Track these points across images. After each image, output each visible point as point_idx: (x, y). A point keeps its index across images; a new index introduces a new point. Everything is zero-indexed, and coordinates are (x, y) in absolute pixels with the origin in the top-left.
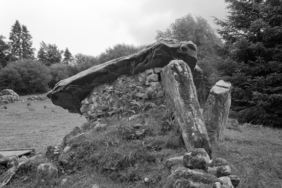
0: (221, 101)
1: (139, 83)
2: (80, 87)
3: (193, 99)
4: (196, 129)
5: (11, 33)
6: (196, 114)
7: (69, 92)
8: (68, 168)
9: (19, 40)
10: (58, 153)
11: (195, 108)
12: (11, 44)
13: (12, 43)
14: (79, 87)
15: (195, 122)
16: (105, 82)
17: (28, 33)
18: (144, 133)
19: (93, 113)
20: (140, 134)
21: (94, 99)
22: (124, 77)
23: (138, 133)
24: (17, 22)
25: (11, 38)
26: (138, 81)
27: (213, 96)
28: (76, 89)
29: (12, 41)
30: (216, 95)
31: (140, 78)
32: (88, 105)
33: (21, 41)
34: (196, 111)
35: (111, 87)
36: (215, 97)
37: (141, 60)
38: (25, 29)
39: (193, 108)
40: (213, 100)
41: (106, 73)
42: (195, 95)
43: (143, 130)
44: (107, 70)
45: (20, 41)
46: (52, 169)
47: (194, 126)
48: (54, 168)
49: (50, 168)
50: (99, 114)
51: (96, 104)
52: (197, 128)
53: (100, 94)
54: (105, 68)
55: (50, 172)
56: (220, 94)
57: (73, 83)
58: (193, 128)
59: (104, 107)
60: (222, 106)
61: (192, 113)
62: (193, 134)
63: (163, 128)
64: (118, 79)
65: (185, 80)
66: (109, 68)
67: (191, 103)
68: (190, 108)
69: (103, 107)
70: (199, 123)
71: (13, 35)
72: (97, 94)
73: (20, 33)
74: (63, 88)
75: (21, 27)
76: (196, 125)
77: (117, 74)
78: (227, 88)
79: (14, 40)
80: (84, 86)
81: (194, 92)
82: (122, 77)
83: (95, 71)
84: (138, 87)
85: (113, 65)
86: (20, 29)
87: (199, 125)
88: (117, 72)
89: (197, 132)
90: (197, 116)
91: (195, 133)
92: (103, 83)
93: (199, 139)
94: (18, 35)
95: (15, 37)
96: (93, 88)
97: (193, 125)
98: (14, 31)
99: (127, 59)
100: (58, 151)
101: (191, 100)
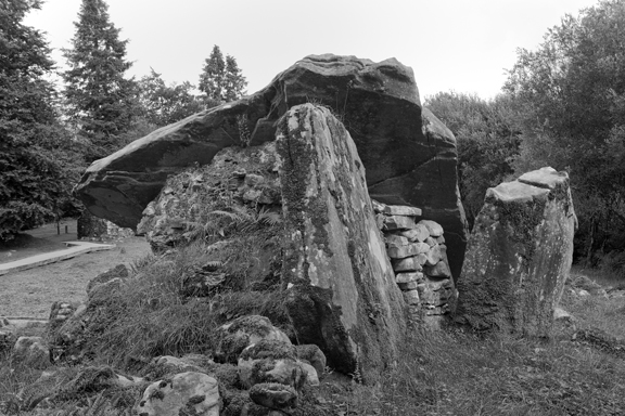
0: (516, 222)
1: (256, 167)
2: (134, 177)
3: (313, 199)
4: (300, 275)
5: (202, 76)
6: (312, 237)
7: (110, 185)
8: (72, 351)
9: (220, 90)
10: (63, 317)
11: (314, 221)
12: (201, 100)
13: (204, 97)
14: (130, 176)
15: (306, 256)
16: (189, 166)
17: (238, 74)
18: (223, 283)
19: (158, 235)
20: (214, 284)
21: (163, 203)
22: (228, 153)
23: (211, 281)
24: (216, 50)
25: (201, 88)
26: (258, 161)
27: (493, 208)
28: (124, 180)
29: (204, 93)
30: (500, 203)
31: (264, 155)
32: (152, 216)
33: (224, 91)
34: (314, 230)
35: (199, 178)
36: (497, 211)
37: (262, 111)
38: (231, 63)
39: (308, 221)
40: (492, 218)
41: (185, 144)
42: (320, 189)
43: (222, 276)
44: (184, 136)
45: (222, 93)
46: (36, 348)
47: (300, 266)
48: (41, 348)
49: (32, 347)
50: (171, 238)
51: (164, 217)
52: (306, 273)
53: (178, 193)
54: (180, 131)
55: (31, 355)
56: (513, 203)
57: (114, 165)
58: (294, 270)
59: (178, 223)
60: (522, 236)
61: (303, 234)
62: (290, 285)
63: (272, 274)
64: (215, 157)
65: (300, 152)
66: (188, 132)
67: (304, 209)
68: (300, 220)
69: (174, 222)
70: (313, 260)
71: (206, 79)
72: (172, 193)
73: (222, 73)
74: (97, 178)
75: (225, 60)
76: (306, 265)
77: (215, 146)
78: (545, 186)
79: (208, 91)
80: (143, 174)
81: (319, 182)
82: (225, 152)
83: (157, 138)
84: (250, 175)
85: (196, 124)
86: (221, 65)
87: (312, 265)
88: (213, 142)
89: (301, 281)
90: (314, 241)
91: (295, 283)
92: (184, 165)
93: (299, 300)
94: (218, 79)
95: (211, 84)
96: (163, 177)
97: (295, 265)
98: (209, 71)
99: (226, 110)
100: (66, 314)
101: (308, 201)
